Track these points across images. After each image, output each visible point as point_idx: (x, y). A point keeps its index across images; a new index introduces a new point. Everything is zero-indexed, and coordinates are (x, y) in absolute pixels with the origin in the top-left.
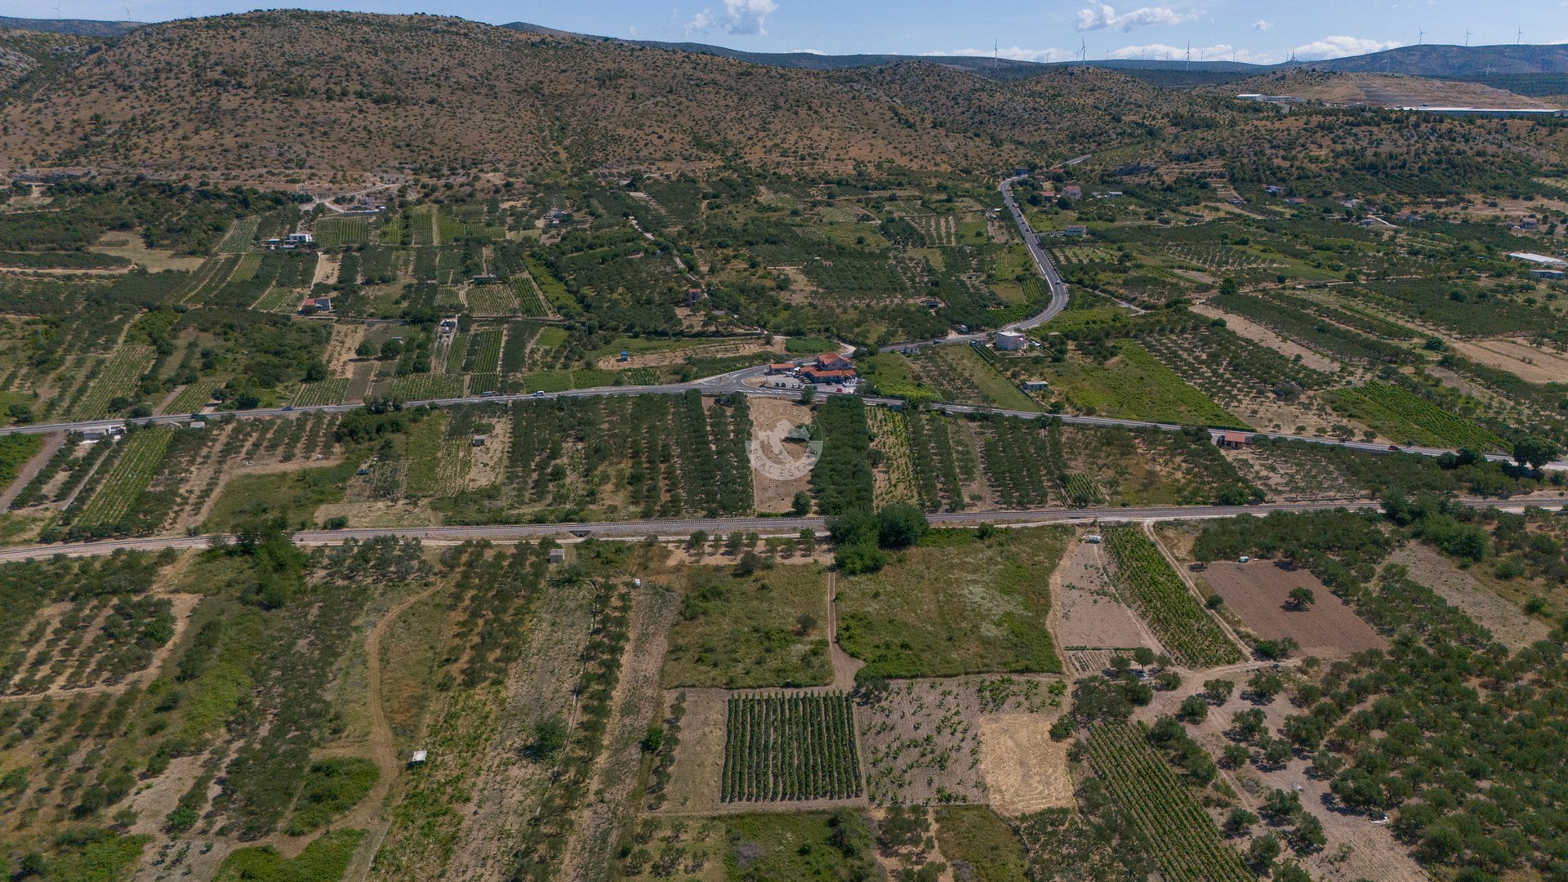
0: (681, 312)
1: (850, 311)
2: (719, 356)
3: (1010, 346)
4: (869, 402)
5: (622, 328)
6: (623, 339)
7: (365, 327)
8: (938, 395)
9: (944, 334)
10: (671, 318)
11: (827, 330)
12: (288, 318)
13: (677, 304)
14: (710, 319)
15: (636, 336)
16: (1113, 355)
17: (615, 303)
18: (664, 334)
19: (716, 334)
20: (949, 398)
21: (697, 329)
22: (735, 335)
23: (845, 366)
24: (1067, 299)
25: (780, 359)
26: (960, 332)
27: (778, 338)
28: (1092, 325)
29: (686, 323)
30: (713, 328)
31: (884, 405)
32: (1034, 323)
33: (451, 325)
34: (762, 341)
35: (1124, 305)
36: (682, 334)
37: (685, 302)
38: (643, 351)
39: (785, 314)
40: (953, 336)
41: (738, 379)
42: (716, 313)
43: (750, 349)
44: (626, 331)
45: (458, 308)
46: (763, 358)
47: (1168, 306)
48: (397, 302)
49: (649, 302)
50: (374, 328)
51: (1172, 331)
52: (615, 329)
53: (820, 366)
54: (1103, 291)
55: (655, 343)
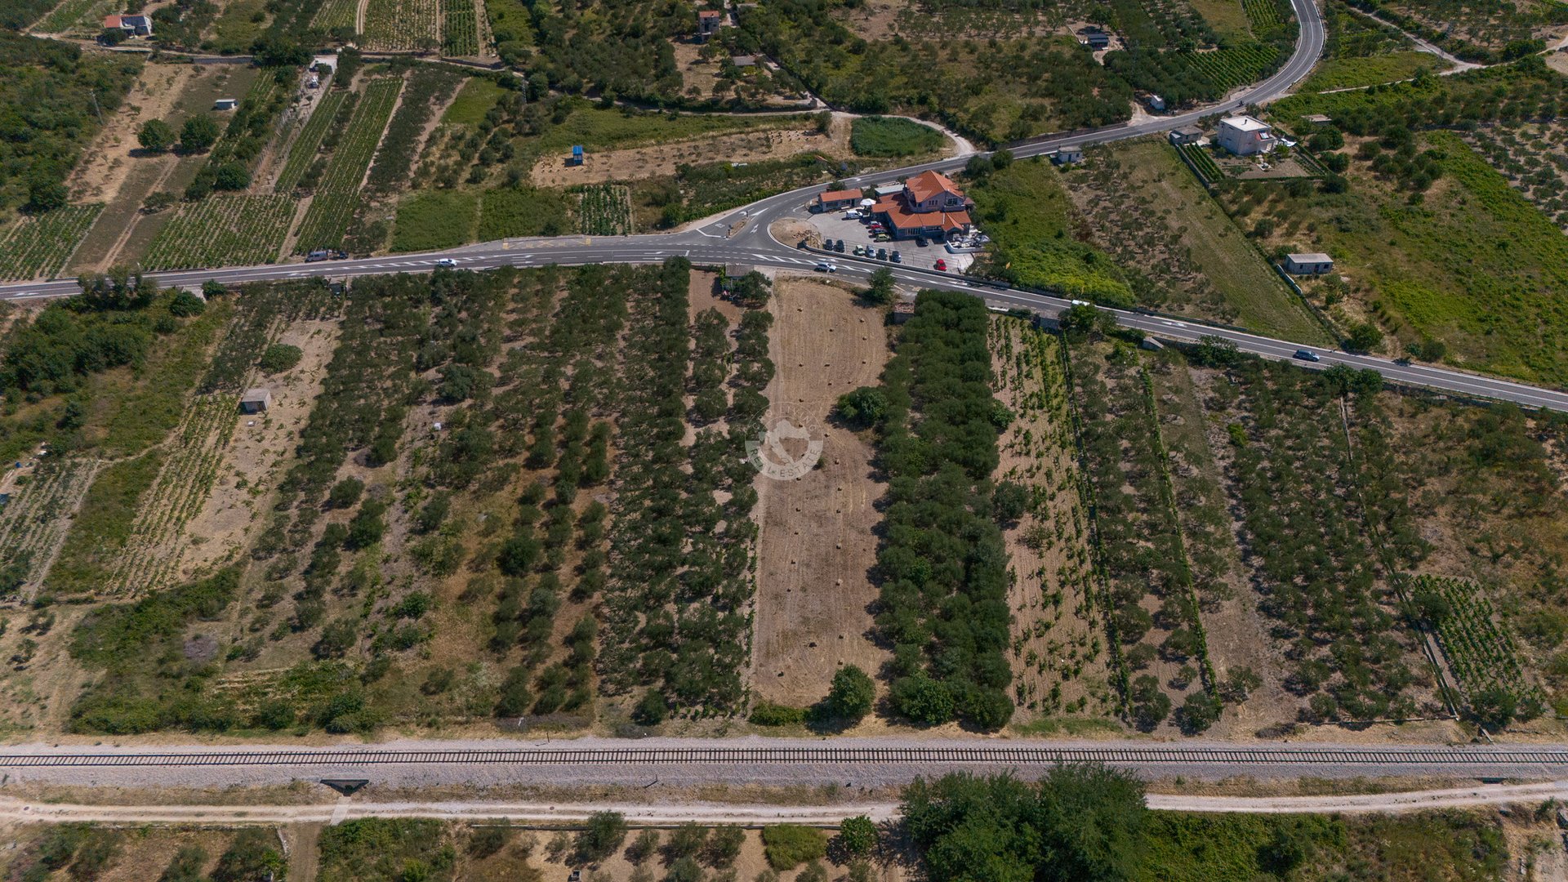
0: (684, 55)
1: (963, 55)
2: (736, 161)
3: (1243, 148)
4: (998, 302)
5: (587, 85)
6: (585, 112)
7: (188, 70)
8: (1124, 290)
9: (1124, 115)
10: (666, 70)
11: (923, 101)
12: (75, 54)
13: (680, 37)
14: (730, 74)
15: (606, 105)
16: (1435, 174)
17: (584, 30)
18: (649, 102)
19: (736, 105)
20: (1148, 301)
21: (706, 95)
22: (769, 108)
23: (950, 204)
24: (1324, 36)
25: (839, 171)
26: (1151, 110)
27: (840, 117)
28: (1379, 97)
29: (689, 81)
30: (731, 95)
31: (1023, 314)
32: (1275, 91)
33: (323, 71)
34: (811, 125)
35: (1425, 47)
36: (679, 104)
37: (694, 34)
38: (612, 140)
39: (854, 63)
40: (1139, 118)
41: (763, 221)
42: (741, 60)
43: (792, 143)
44: (592, 92)
45: (342, 34)
46: (809, 165)
47: (1507, 56)
48: (258, 19)
49: (636, 33)
50: (205, 75)
51: (1526, 117)
52: (574, 89)
53: (905, 201)
54: (1384, 15)
55: (636, 122)
